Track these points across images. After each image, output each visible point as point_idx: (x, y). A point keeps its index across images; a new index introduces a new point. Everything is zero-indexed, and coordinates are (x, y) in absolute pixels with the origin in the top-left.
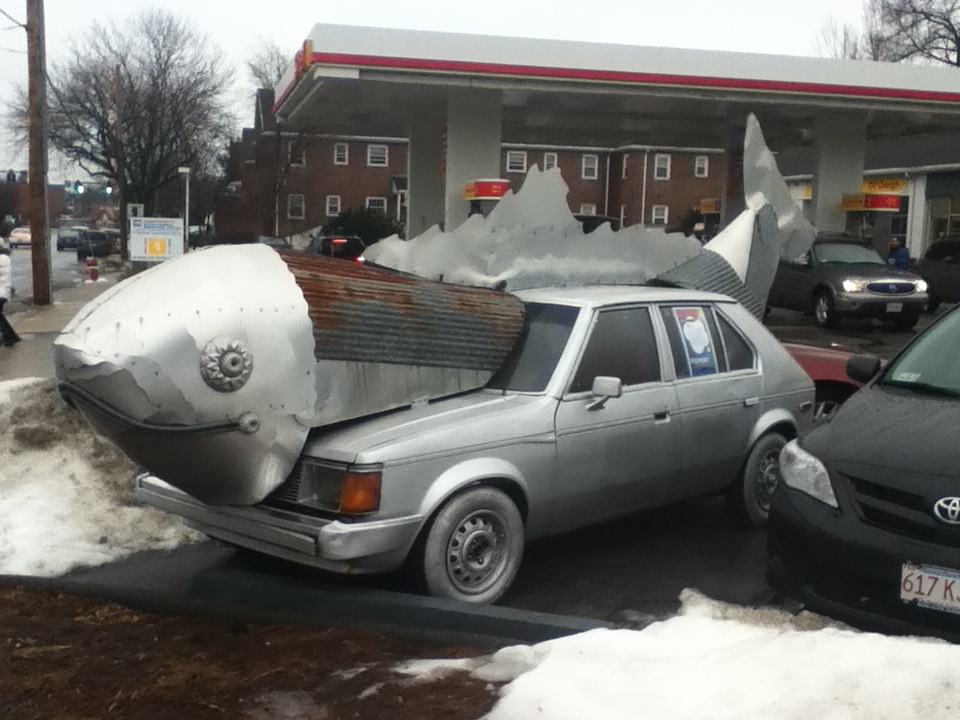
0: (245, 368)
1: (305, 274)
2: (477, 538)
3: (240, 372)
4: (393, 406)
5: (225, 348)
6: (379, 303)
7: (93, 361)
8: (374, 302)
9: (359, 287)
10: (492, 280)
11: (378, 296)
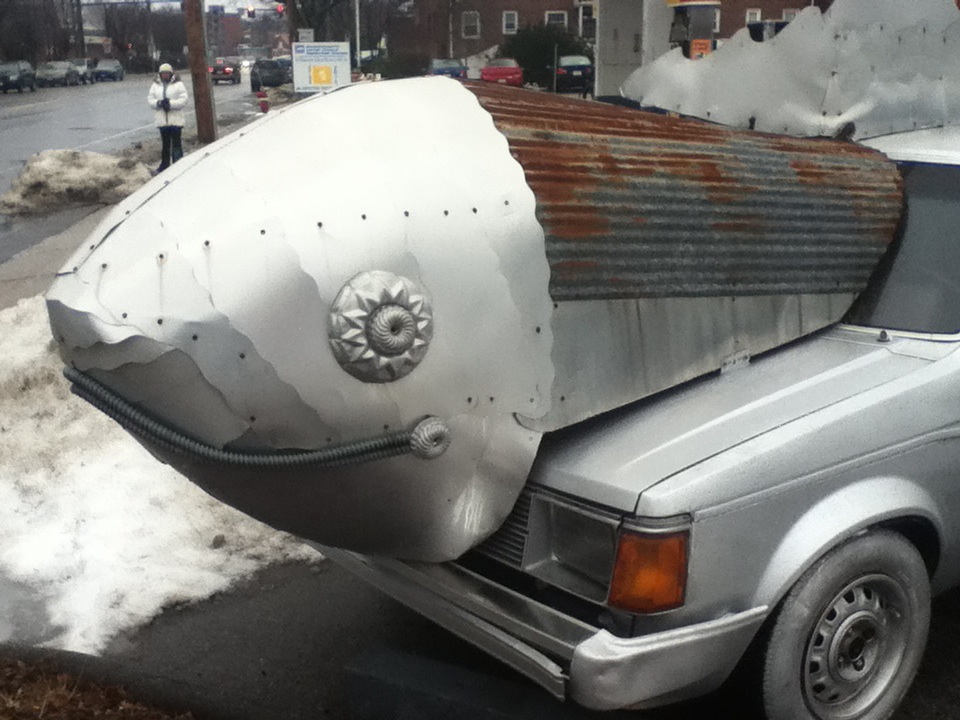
0: (418, 335)
1: (526, 133)
2: (856, 626)
3: (408, 346)
4: (689, 374)
5: (377, 299)
6: (663, 181)
7: (115, 334)
8: (653, 180)
9: (624, 152)
10: (833, 123)
11: (661, 169)
